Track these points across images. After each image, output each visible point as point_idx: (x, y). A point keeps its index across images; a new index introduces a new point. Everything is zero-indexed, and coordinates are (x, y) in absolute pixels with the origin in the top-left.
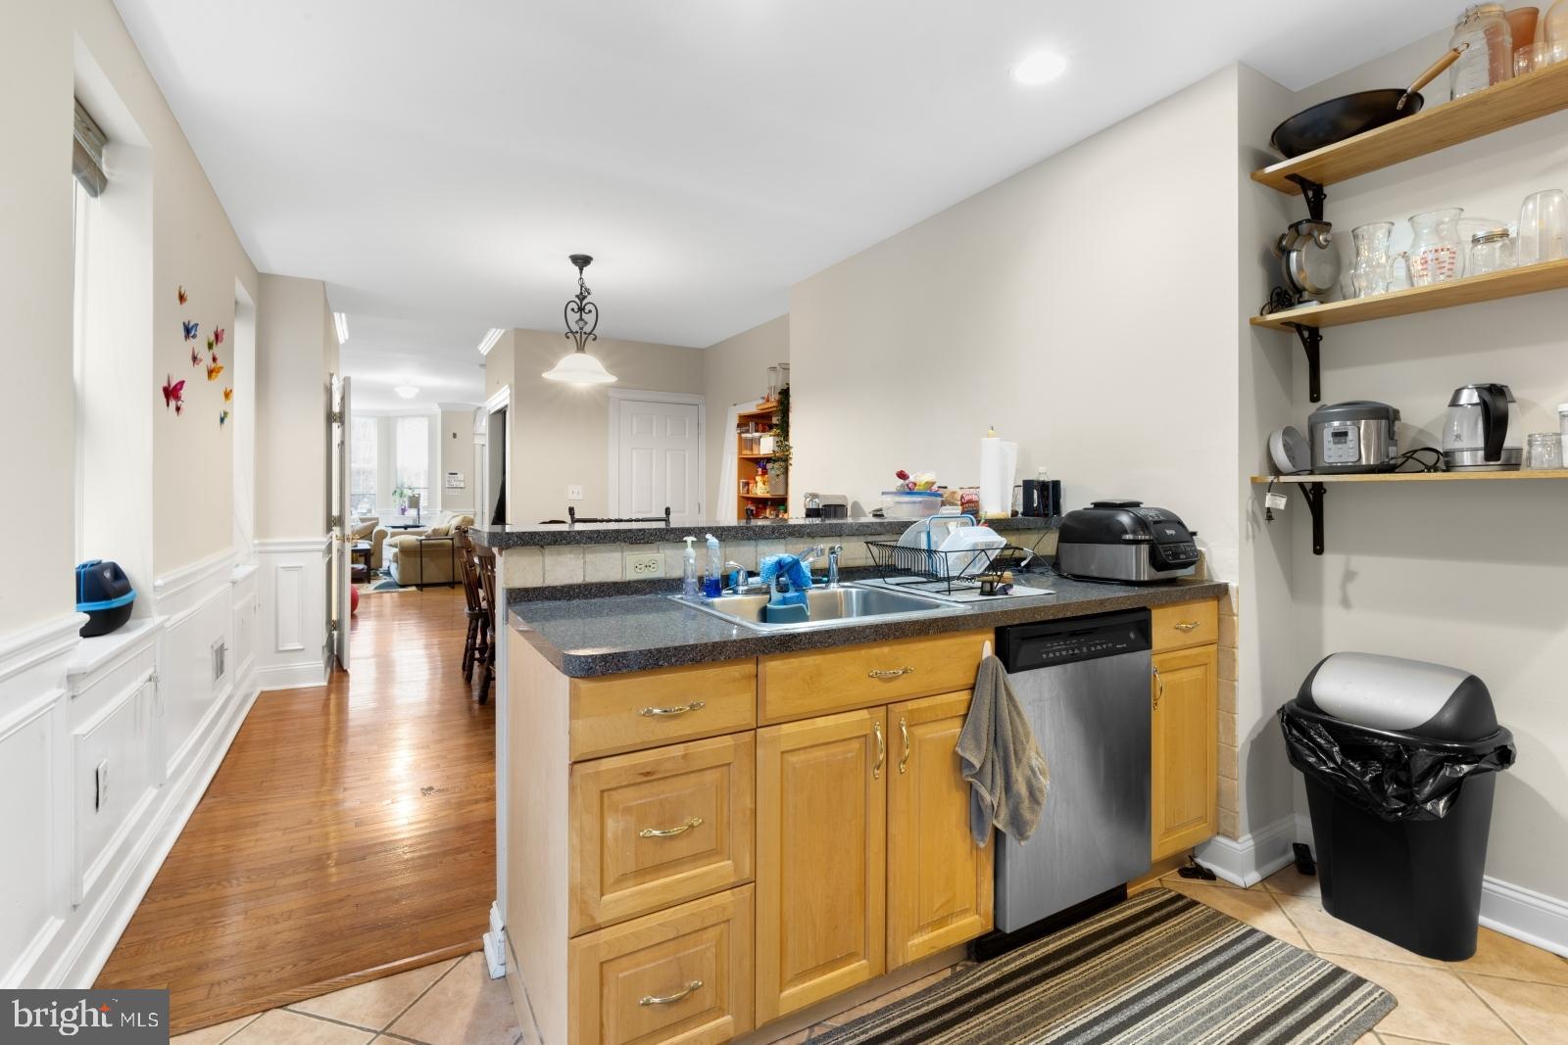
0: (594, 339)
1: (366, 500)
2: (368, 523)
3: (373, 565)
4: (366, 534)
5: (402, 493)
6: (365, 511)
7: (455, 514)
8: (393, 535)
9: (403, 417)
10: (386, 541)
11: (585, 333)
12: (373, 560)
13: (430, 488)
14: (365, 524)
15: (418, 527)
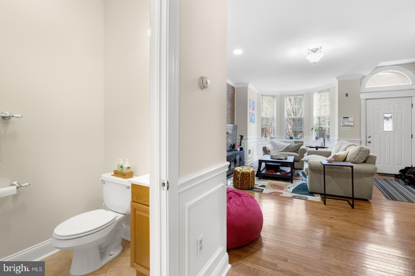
2: (298, 144)
4: (296, 150)
7: (350, 143)
8: (310, 153)
10: (306, 157)
15: (324, 148)
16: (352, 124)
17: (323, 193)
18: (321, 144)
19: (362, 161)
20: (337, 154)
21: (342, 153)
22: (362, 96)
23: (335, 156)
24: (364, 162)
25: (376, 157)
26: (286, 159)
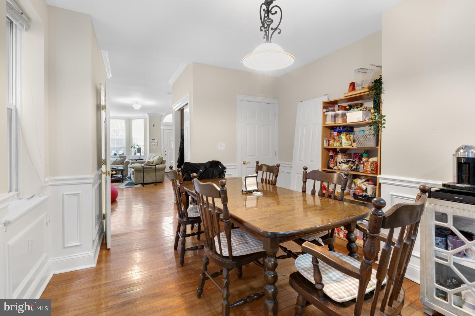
0: (279, 33)
1: (122, 149)
2: (123, 158)
3: (124, 175)
4: (122, 163)
5: (134, 147)
6: (121, 154)
7: (155, 155)
8: (132, 163)
9: (134, 119)
10: (129, 166)
11: (272, 29)
12: (124, 172)
13: (145, 145)
14: (121, 159)
15: (141, 160)
16: (157, 144)
17: (143, 183)
18: (139, 157)
19: (160, 163)
20: (149, 161)
21: (151, 160)
22: (162, 127)
23: (148, 161)
24: (161, 164)
25: (165, 161)
26: (118, 168)
